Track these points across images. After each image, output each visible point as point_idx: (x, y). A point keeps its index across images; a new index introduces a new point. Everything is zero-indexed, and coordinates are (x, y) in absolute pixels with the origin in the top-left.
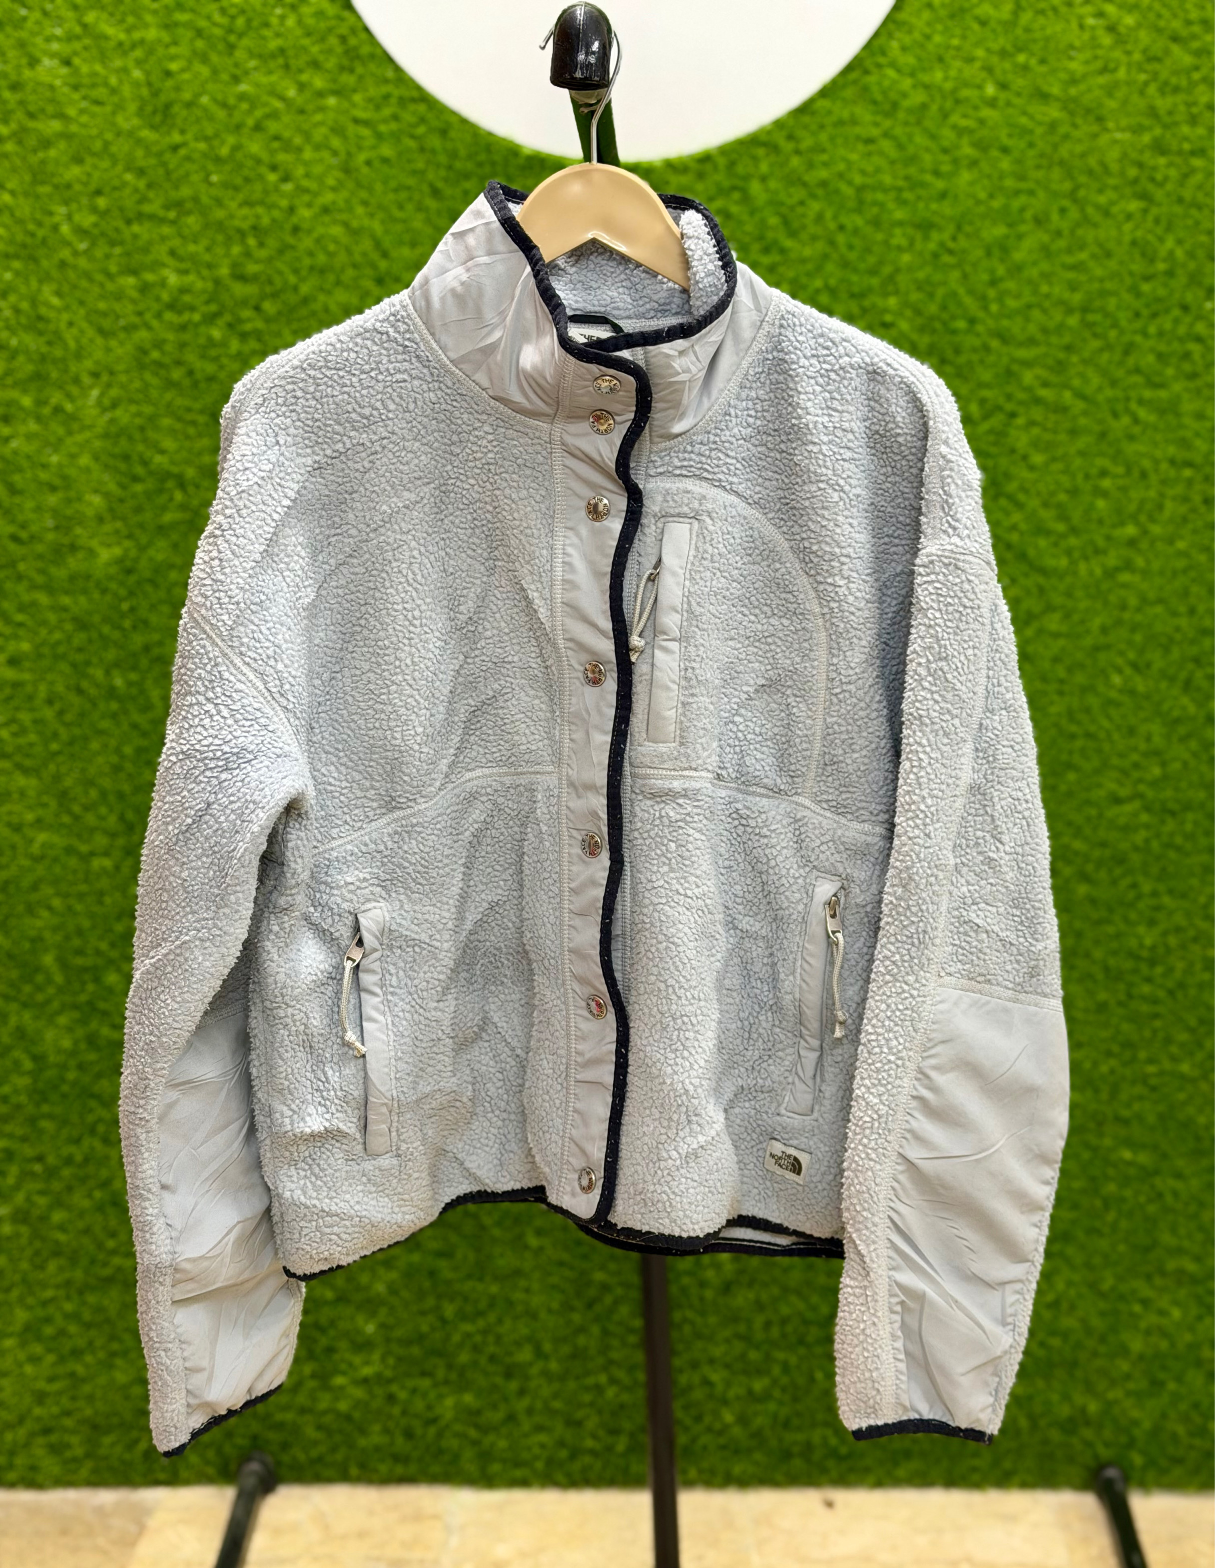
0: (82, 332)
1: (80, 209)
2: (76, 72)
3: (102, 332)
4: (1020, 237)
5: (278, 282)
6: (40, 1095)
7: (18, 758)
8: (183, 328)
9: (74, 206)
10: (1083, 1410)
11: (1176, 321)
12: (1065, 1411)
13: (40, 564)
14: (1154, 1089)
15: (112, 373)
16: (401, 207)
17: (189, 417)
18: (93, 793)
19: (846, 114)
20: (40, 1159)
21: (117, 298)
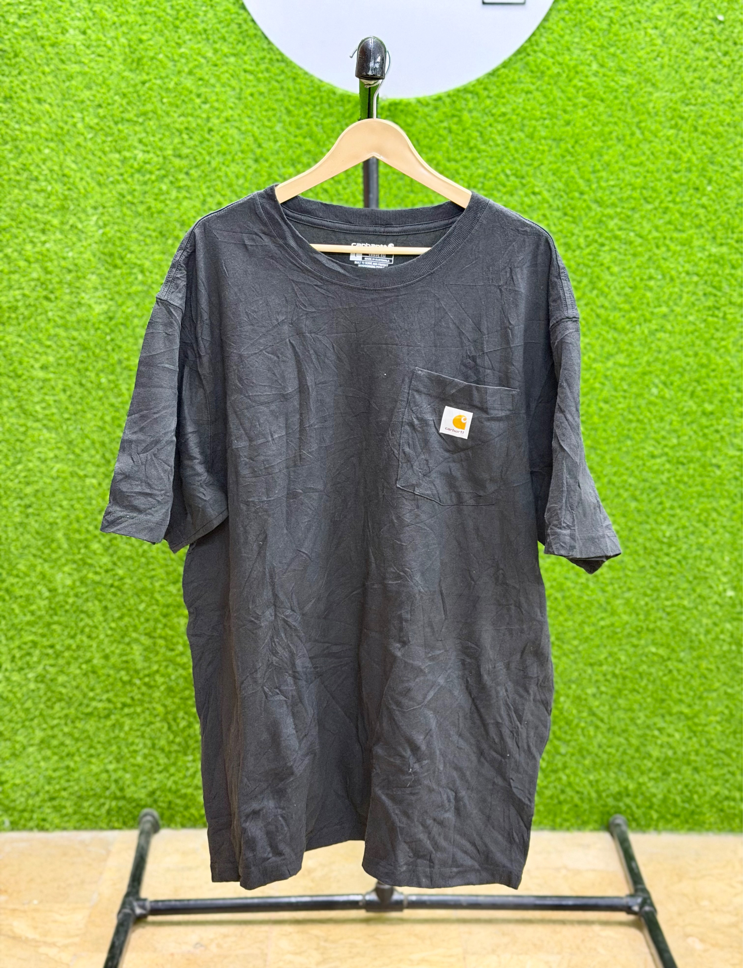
0: (88, 183)
1: (89, 115)
2: (89, 38)
3: (99, 184)
4: (609, 147)
5: (200, 160)
6: (53, 611)
7: (45, 422)
8: (145, 183)
9: (85, 113)
10: (626, 788)
11: (691, 196)
12: (615, 789)
13: (60, 313)
14: (668, 614)
15: (104, 207)
16: (269, 120)
17: (148, 233)
18: (88, 442)
19: (516, 77)
20: (52, 646)
21: (109, 166)
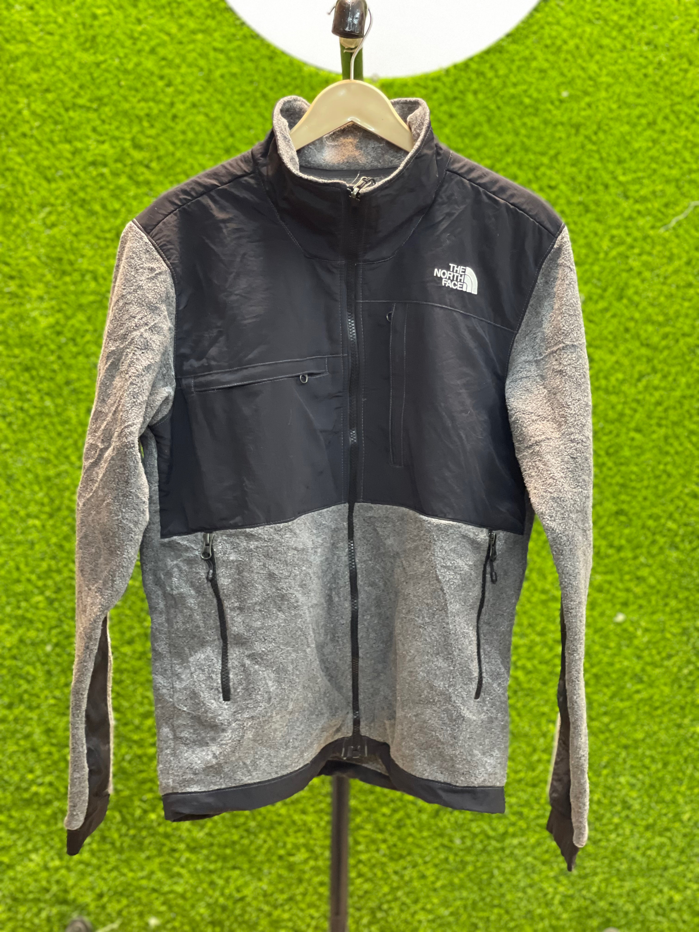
0: (34, 178)
1: (35, 101)
2: (37, 14)
3: (46, 178)
4: (639, 134)
5: (162, 152)
9: (32, 98)
10: (671, 901)
15: (52, 205)
16: (242, 105)
18: (30, 476)
19: (527, 53)
21: (58, 158)
